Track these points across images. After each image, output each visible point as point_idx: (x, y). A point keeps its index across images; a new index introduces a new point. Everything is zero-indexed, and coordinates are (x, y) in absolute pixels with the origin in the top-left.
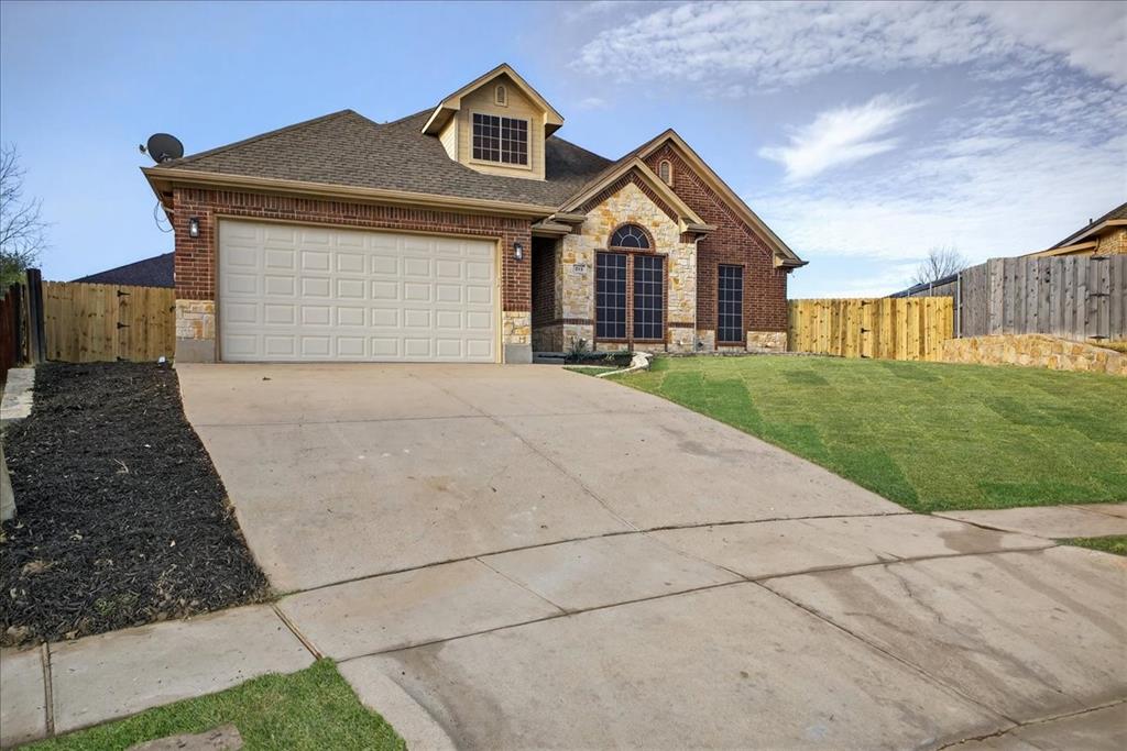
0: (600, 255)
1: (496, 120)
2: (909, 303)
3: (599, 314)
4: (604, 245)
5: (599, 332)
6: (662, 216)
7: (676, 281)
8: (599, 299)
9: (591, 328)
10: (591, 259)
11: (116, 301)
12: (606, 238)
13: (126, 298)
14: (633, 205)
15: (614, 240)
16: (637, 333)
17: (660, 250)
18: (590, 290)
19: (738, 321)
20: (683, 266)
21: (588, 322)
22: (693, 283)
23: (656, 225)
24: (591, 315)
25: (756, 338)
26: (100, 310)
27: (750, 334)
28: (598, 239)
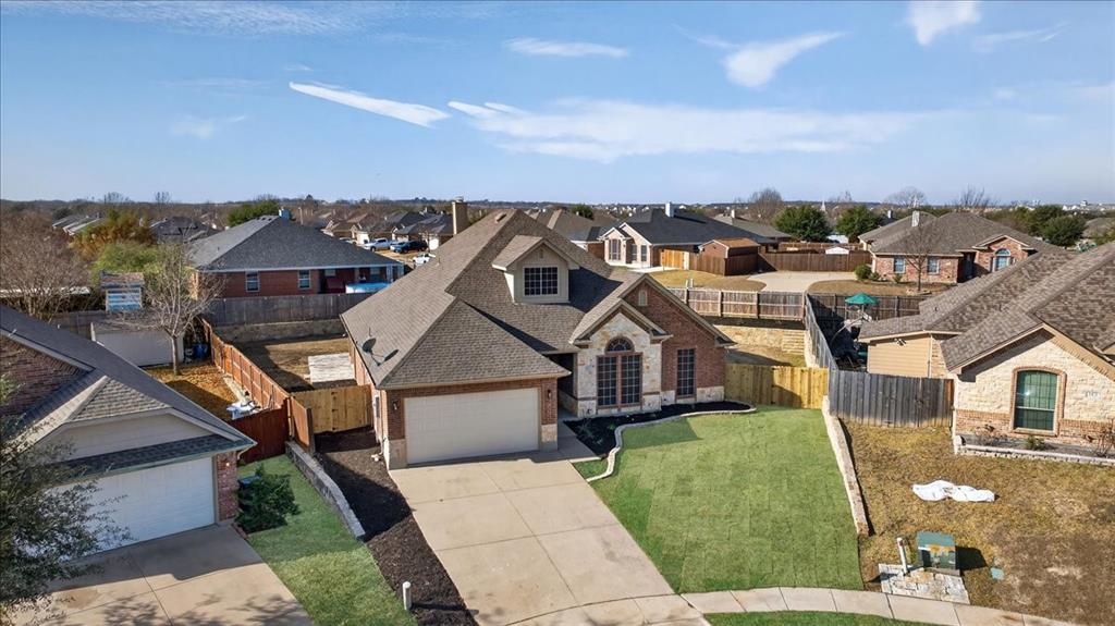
0: (600, 359)
1: (538, 270)
2: (802, 371)
3: (600, 393)
4: (602, 353)
5: (600, 403)
6: (639, 330)
7: (648, 367)
8: (600, 384)
9: (595, 402)
10: (595, 362)
11: (331, 397)
12: (603, 348)
13: (336, 395)
14: (621, 326)
15: (609, 348)
16: (624, 401)
17: (637, 350)
18: (594, 379)
19: (691, 382)
20: (652, 357)
21: (594, 399)
22: (659, 367)
23: (634, 335)
24: (595, 395)
25: (703, 392)
26: (323, 404)
27: (699, 390)
28: (599, 349)
